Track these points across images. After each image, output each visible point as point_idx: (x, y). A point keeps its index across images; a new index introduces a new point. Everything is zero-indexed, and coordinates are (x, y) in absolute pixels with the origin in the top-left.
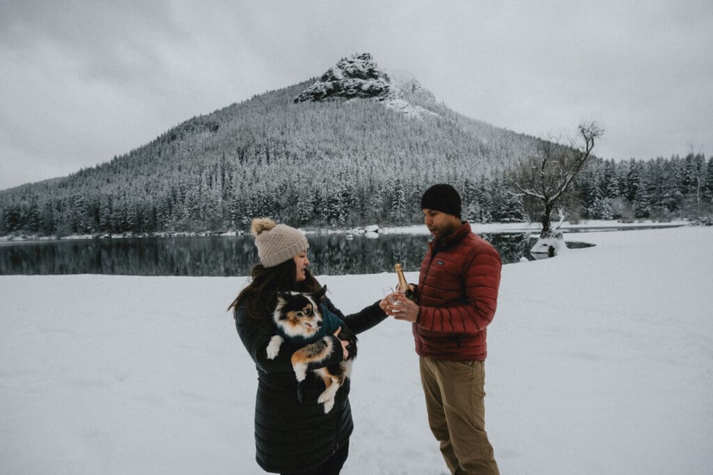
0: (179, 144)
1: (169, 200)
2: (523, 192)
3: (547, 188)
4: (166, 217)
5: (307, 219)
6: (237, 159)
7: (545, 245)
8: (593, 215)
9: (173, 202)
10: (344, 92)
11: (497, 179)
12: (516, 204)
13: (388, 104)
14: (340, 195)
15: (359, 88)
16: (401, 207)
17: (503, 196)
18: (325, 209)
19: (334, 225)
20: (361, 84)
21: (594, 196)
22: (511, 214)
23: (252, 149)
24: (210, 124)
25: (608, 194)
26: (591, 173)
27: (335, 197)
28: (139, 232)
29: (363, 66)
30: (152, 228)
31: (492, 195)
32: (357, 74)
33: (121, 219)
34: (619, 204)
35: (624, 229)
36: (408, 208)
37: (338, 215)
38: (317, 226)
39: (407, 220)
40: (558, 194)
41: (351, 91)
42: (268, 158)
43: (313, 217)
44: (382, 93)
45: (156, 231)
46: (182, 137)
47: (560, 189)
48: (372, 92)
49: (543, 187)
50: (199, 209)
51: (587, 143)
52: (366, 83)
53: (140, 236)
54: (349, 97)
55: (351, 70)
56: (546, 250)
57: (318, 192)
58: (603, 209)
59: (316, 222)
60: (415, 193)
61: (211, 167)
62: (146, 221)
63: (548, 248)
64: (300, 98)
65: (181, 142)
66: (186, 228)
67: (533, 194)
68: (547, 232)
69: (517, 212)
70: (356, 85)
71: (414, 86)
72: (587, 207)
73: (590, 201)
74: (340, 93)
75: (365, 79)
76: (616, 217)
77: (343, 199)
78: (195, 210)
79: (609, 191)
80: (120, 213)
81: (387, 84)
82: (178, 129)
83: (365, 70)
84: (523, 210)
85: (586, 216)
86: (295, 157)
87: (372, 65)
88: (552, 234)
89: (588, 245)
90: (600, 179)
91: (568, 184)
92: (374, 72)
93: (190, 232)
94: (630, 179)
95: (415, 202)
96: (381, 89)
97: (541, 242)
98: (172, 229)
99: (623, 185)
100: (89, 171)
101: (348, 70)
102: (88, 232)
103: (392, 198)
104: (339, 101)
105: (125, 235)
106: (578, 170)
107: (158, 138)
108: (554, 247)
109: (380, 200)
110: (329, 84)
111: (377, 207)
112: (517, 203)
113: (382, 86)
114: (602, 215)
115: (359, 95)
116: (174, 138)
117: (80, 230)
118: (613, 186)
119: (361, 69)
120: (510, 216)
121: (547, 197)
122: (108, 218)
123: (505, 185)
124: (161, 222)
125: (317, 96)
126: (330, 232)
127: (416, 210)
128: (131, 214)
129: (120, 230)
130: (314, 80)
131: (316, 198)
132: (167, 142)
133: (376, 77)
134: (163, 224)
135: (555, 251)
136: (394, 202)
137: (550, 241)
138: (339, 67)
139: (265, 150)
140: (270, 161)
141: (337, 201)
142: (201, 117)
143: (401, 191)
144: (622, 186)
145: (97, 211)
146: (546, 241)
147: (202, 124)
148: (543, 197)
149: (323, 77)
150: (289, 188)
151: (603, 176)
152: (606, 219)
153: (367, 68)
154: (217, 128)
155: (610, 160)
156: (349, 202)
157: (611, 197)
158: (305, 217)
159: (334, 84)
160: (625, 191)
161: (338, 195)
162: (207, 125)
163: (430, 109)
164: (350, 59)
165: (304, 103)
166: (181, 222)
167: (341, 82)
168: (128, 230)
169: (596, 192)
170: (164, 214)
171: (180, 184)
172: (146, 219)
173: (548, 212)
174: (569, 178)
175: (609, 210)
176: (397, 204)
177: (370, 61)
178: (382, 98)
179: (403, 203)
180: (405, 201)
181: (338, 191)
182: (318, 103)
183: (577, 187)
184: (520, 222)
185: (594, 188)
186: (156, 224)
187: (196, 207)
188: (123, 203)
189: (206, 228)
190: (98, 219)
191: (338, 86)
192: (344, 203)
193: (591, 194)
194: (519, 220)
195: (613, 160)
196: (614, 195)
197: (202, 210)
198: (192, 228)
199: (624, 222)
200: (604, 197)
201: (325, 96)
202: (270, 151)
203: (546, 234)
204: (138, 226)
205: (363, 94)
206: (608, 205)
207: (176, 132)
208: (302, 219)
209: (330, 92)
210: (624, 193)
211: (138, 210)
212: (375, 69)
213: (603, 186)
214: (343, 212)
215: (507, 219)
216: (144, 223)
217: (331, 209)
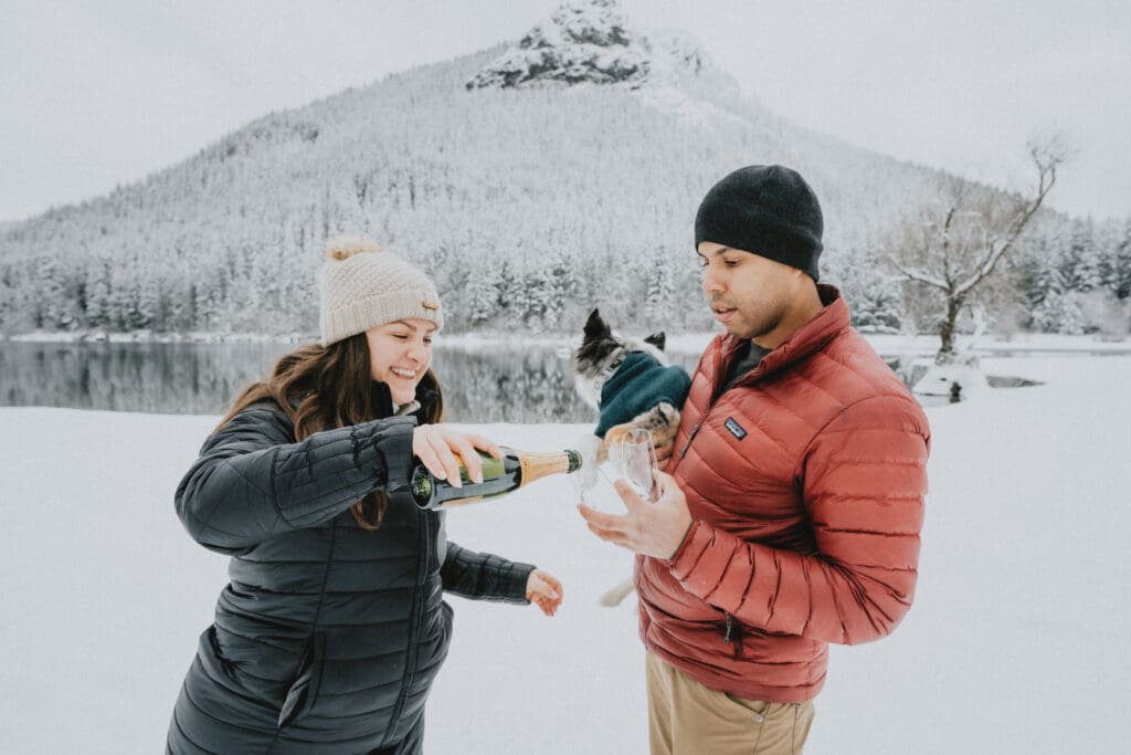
0: (242, 165)
1: (221, 273)
2: (905, 273)
3: (954, 267)
4: (215, 305)
5: (484, 315)
6: (354, 195)
7: (944, 380)
8: (1042, 326)
9: (228, 276)
10: (561, 70)
11: (853, 251)
12: (888, 299)
13: (646, 96)
14: (550, 271)
15: (591, 64)
16: (665, 298)
17: (863, 283)
18: (520, 299)
19: (536, 330)
20: (596, 57)
21: (1046, 287)
22: (879, 318)
23: (383, 179)
24: (303, 127)
25: (1075, 283)
26: (1043, 243)
27: (541, 277)
28: (162, 331)
29: (602, 22)
30: (188, 324)
31: (844, 280)
32: (589, 37)
33: (128, 306)
34: (1098, 304)
35: (1104, 353)
36: (679, 301)
37: (544, 309)
38: (504, 329)
39: (676, 324)
40: (976, 278)
41: (577, 70)
42: (413, 196)
43: (496, 314)
44: (636, 74)
45: (194, 330)
46: (247, 151)
47: (979, 268)
48: (617, 74)
49: (946, 264)
50: (278, 291)
51: (1042, 178)
52: (606, 55)
53: (166, 340)
54: (572, 80)
55: (578, 30)
56: (946, 389)
57: (506, 264)
58: (1064, 313)
59: (501, 322)
60: (693, 272)
61: (304, 212)
62: (177, 312)
63: (951, 386)
64: (477, 82)
65: (247, 161)
66: (253, 326)
67: (924, 277)
68: (948, 354)
69: (890, 315)
70: (587, 59)
71: (698, 62)
72: (1031, 310)
73: (1039, 297)
74: (555, 73)
75: (606, 45)
76: (1091, 330)
77: (554, 279)
78: (271, 292)
79: (1078, 278)
80: (128, 294)
81: (645, 58)
82: (240, 134)
83: (605, 30)
84: (903, 311)
85: (1028, 325)
86: (465, 195)
87: (619, 18)
88: (957, 358)
89: (1027, 383)
90: (1062, 254)
91: (997, 259)
92: (623, 32)
93: (261, 332)
94: (1123, 254)
95: (693, 289)
96: (634, 69)
97: (936, 372)
98: (228, 327)
99: (1107, 266)
100: (68, 210)
101: (571, 27)
102: (63, 327)
103: (646, 281)
104: (553, 89)
105: (135, 336)
106: (1018, 232)
107: (202, 152)
108: (960, 384)
109: (625, 285)
110: (535, 56)
111: (619, 297)
112: (892, 298)
113: (637, 61)
114: (1060, 325)
115: (590, 77)
116: (231, 152)
117: (47, 323)
118: (1087, 268)
119: (598, 26)
120: (876, 321)
121: (952, 285)
122: (104, 303)
123: (870, 261)
124: (207, 314)
125: (510, 78)
126: (528, 342)
127: (694, 305)
128: (147, 297)
129: (127, 326)
130: (505, 46)
131: (504, 277)
132: (217, 160)
133: (625, 43)
134: (208, 319)
135: (961, 393)
136: (652, 289)
137: (954, 373)
138: (556, 21)
139: (409, 181)
140: (416, 204)
141: (542, 283)
142: (286, 113)
143: (668, 269)
144: (1106, 269)
145: (81, 290)
146: (946, 371)
147: (287, 125)
148: (946, 285)
149: (523, 41)
150: (451, 257)
151: (1068, 248)
152: (1069, 333)
153: (611, 25)
154: (316, 135)
155: (1084, 218)
156: (566, 286)
157: (1081, 290)
158: (481, 312)
159: (544, 54)
160: (1111, 278)
161: (545, 273)
162: (296, 128)
163: (728, 108)
164: (576, 8)
165: (485, 90)
166: (245, 314)
167: (556, 52)
168: (141, 327)
169: (1051, 280)
170: (212, 298)
171: (242, 241)
172: (178, 307)
173: (952, 315)
174: (998, 248)
175: (1075, 317)
176: (658, 292)
177: (615, 11)
178: (635, 84)
179: (669, 291)
180: (672, 288)
181: (545, 263)
182: (510, 91)
183: (1013, 268)
184: (894, 334)
185: (1047, 273)
186: (195, 318)
187: (273, 286)
188: (133, 275)
189: (291, 328)
190: (83, 305)
191: (552, 58)
192: (556, 287)
193: (1042, 283)
194: (892, 329)
195: (1089, 218)
196: (1089, 286)
197: (284, 293)
198: (264, 326)
199: (1104, 340)
200: (1068, 288)
201: (526, 79)
202: (417, 183)
203: (946, 358)
204: (159, 322)
205: (600, 76)
206: (1074, 307)
207: (236, 142)
208: (476, 316)
209: (535, 71)
210: (1108, 282)
211: (161, 289)
212: (623, 28)
213: (1067, 268)
214: (554, 305)
215: (870, 328)
216: (171, 314)
217: (530, 298)
